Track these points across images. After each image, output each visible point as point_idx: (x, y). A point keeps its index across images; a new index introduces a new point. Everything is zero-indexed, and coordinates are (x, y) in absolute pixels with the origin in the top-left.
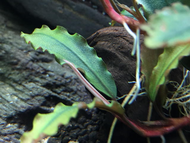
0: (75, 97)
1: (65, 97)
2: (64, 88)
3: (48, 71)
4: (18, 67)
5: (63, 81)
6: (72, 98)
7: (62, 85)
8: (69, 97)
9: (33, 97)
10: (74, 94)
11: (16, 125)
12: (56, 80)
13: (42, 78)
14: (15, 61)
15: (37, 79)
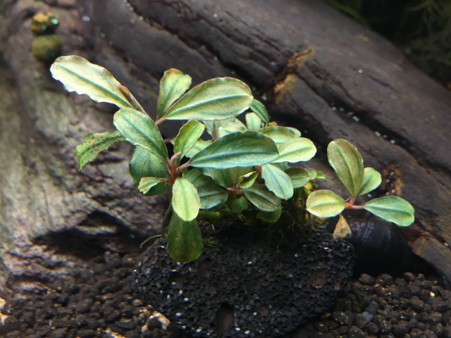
0: (128, 213)
1: (116, 213)
2: (117, 201)
3: (107, 177)
4: (74, 171)
5: (119, 193)
6: (123, 215)
7: (117, 197)
8: (119, 213)
9: (73, 213)
10: (128, 210)
11: (44, 247)
12: (111, 190)
13: (95, 187)
14: (71, 162)
15: (90, 188)
